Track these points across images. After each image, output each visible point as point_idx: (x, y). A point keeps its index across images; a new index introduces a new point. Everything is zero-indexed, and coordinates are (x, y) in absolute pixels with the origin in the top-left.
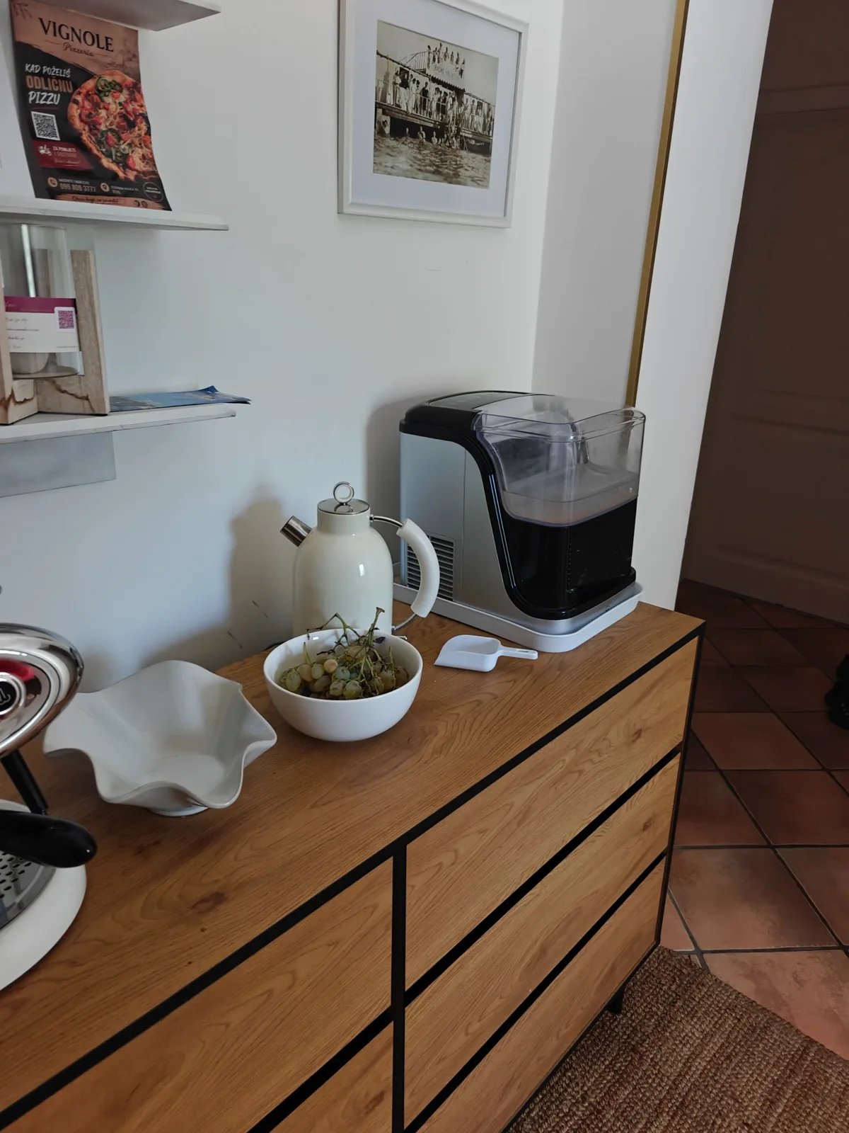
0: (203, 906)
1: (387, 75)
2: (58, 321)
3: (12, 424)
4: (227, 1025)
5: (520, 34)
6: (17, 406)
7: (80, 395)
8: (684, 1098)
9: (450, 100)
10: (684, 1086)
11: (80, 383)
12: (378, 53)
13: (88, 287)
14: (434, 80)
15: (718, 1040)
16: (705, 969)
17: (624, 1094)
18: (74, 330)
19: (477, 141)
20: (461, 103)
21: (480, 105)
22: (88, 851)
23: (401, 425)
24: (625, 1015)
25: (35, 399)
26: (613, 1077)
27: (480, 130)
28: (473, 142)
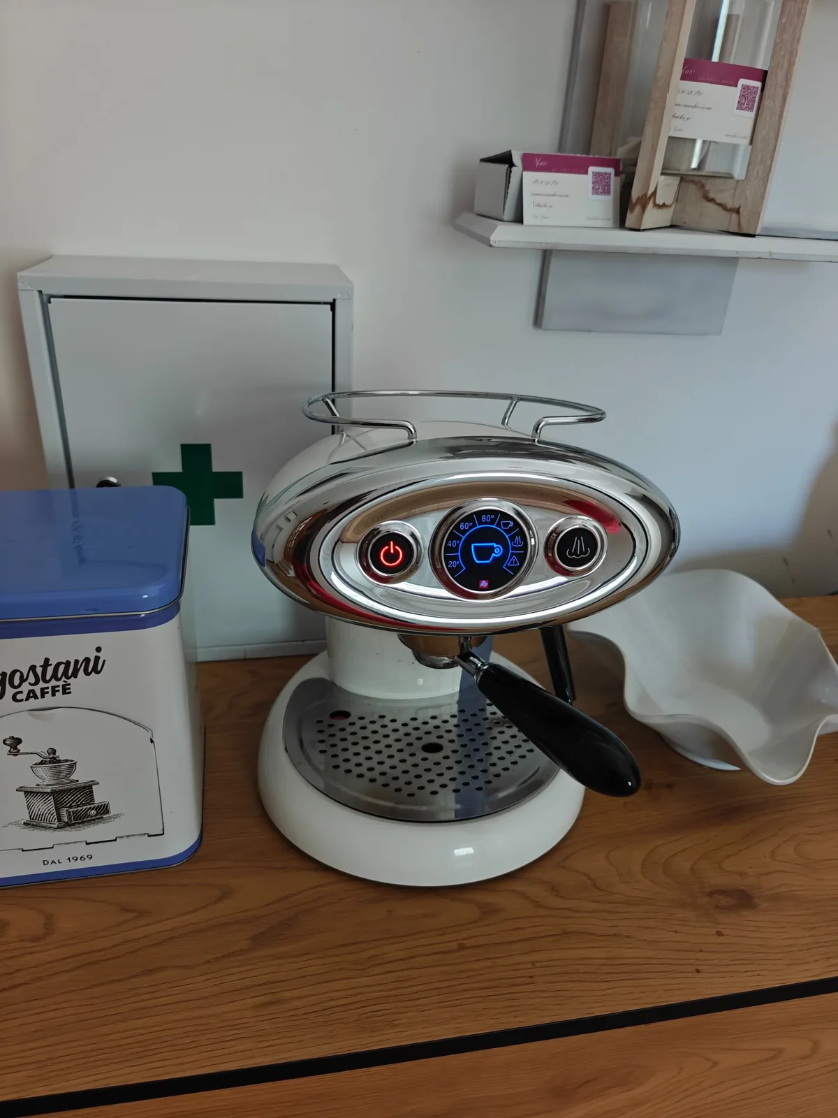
0: (724, 901)
2: (737, 99)
3: (644, 230)
4: (715, 1064)
6: (655, 209)
7: (729, 206)
11: (735, 189)
13: (792, 53)
18: (752, 114)
22: (630, 784)
25: (672, 209)
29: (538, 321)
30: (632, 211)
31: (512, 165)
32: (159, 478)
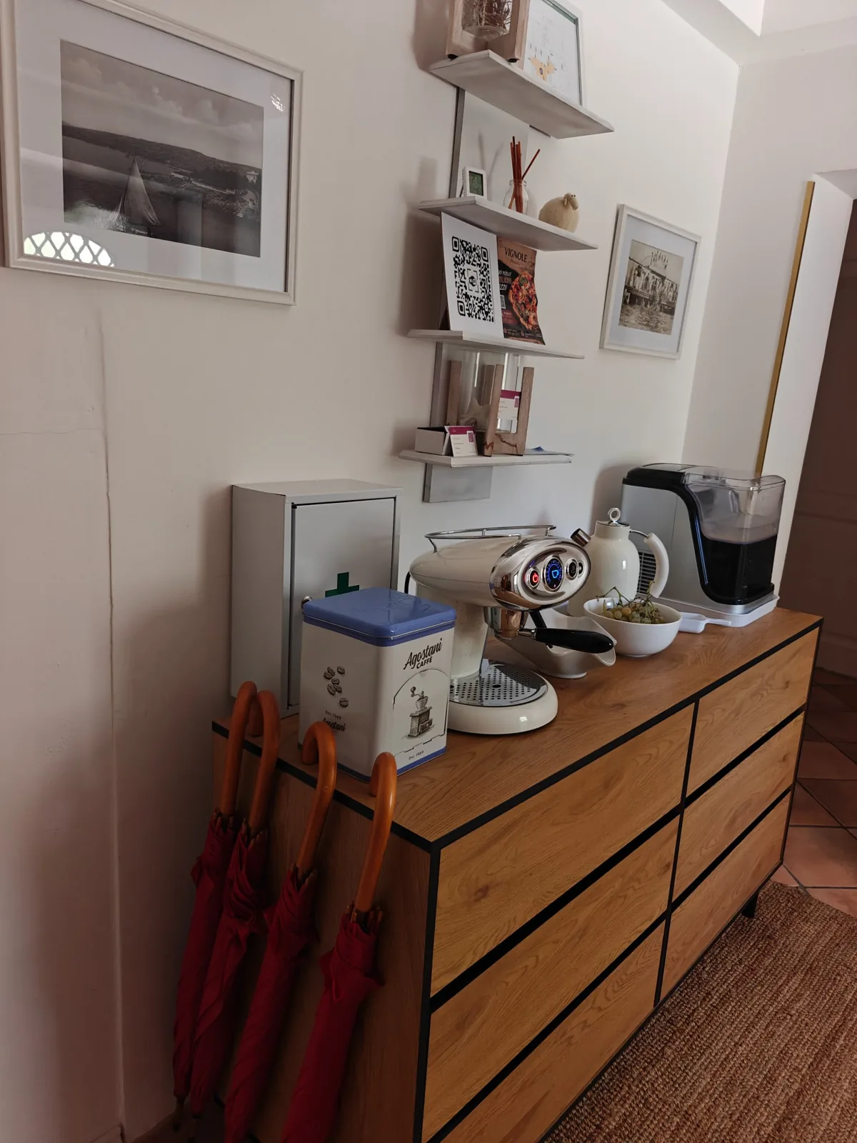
1: (632, 269)
2: (512, 403)
3: (489, 456)
5: (696, 243)
7: (512, 444)
8: (811, 965)
9: (658, 282)
10: (809, 959)
11: (514, 437)
12: (630, 258)
13: (530, 385)
14: (653, 272)
15: (828, 935)
16: (809, 896)
17: (768, 961)
18: (517, 409)
19: (668, 307)
20: (663, 285)
21: (672, 285)
23: (624, 479)
24: (758, 919)
26: (758, 952)
27: (671, 300)
28: (666, 307)
29: (425, 498)
30: (487, 448)
31: (446, 433)
32: (328, 594)
